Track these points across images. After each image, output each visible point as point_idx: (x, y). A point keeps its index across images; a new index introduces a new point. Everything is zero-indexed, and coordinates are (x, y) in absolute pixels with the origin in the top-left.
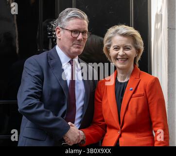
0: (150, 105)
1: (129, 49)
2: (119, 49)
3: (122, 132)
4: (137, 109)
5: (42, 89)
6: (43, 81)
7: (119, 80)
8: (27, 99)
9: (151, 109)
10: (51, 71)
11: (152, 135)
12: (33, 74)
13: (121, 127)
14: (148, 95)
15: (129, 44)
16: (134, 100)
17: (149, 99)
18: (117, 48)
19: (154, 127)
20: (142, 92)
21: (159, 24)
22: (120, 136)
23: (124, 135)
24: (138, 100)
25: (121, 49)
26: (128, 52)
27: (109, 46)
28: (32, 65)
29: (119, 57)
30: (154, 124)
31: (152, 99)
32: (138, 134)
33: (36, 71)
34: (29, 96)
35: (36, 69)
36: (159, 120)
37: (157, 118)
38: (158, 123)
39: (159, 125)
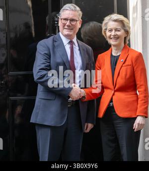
0: (135, 72)
1: (119, 31)
2: (112, 31)
3: (115, 91)
4: (126, 75)
5: (50, 63)
6: (50, 57)
7: (114, 54)
8: (39, 72)
9: (136, 75)
10: (56, 50)
11: (137, 94)
12: (43, 53)
13: (114, 88)
14: (134, 65)
15: (119, 27)
16: (124, 69)
17: (135, 68)
18: (111, 30)
19: (138, 88)
20: (130, 63)
21: (135, 14)
22: (114, 94)
23: (116, 93)
24: (127, 68)
25: (114, 31)
26: (118, 33)
27: (106, 29)
28: (42, 46)
29: (112, 37)
30: (138, 86)
31: (136, 68)
32: (127, 93)
33: (44, 50)
34: (40, 70)
35: (44, 49)
36: (142, 83)
37: (141, 81)
38: (141, 86)
39: (142, 87)
